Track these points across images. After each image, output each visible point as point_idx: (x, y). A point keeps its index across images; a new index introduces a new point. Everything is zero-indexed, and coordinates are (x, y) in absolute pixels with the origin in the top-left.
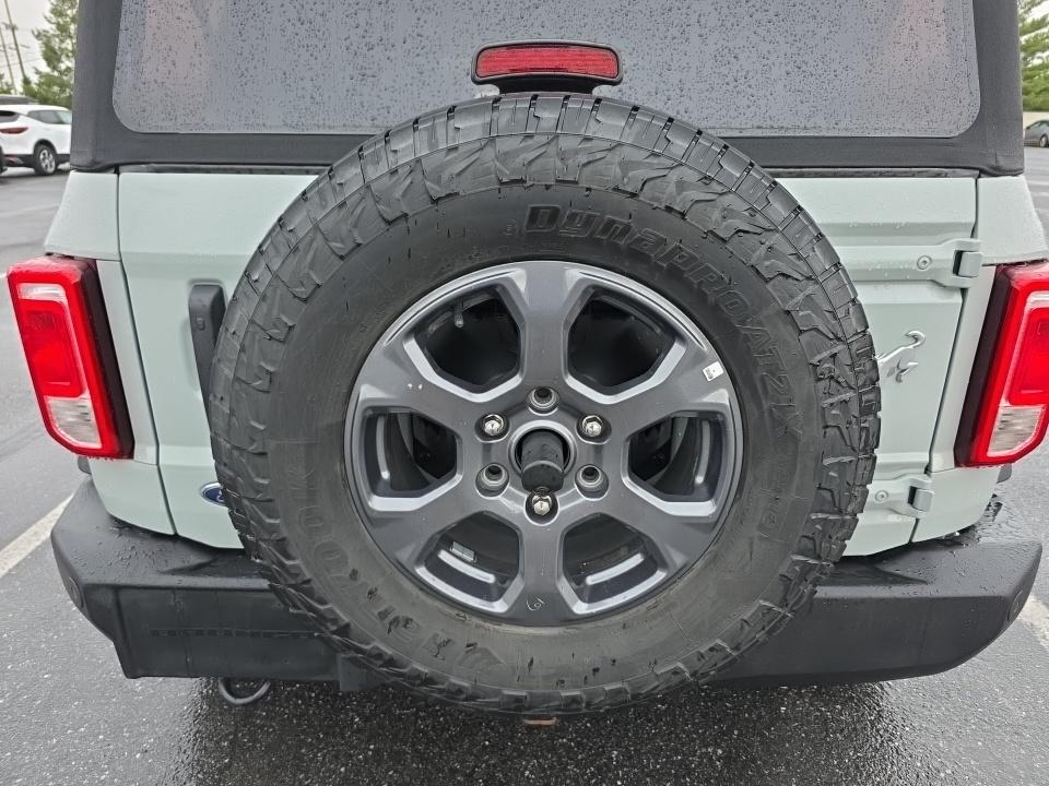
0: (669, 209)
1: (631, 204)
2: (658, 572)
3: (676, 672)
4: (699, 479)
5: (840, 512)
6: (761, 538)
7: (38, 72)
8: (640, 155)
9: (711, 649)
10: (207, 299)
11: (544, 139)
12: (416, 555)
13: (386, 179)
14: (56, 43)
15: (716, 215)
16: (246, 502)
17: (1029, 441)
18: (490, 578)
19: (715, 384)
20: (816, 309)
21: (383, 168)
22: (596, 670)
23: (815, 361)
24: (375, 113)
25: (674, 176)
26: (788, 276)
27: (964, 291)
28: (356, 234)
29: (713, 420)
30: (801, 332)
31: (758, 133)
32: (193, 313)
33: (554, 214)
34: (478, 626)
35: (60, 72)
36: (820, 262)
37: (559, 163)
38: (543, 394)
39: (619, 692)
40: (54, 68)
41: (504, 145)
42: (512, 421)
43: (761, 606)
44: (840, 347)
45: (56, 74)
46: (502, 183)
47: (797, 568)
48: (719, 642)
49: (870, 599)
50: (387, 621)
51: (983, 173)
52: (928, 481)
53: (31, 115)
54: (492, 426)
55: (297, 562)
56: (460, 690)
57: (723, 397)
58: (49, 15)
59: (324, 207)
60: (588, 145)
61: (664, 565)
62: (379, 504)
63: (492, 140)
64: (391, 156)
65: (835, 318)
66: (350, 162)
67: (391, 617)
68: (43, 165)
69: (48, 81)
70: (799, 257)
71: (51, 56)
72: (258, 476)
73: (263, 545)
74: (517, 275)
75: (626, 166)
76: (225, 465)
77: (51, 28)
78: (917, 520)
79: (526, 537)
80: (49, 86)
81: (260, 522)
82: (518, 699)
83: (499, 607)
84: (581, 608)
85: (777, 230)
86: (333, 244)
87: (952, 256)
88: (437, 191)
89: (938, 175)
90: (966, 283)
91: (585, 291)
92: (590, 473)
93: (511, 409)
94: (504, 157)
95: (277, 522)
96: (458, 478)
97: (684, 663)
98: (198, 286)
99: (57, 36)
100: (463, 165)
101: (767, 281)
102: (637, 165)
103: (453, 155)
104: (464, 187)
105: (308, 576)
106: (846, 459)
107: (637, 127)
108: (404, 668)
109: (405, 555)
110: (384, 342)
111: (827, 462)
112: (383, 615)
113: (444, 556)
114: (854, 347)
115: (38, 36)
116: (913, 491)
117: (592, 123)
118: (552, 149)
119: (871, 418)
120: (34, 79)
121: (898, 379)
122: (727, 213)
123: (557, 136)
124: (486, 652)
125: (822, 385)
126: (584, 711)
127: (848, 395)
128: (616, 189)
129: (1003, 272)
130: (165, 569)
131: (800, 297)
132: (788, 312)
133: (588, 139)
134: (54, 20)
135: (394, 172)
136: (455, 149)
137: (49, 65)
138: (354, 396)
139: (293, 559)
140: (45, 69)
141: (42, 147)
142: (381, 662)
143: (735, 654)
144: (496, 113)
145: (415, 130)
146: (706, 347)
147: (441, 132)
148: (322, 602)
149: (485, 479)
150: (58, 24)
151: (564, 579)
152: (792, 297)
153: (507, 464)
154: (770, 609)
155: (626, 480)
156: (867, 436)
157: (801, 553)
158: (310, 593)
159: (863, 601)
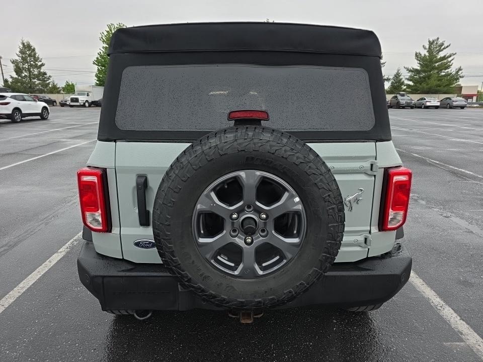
0: (283, 157)
1: (273, 156)
2: (284, 260)
3: (290, 292)
4: (295, 232)
5: (335, 240)
6: (313, 249)
7: (12, 77)
8: (274, 144)
9: (300, 284)
10: (143, 180)
11: (250, 140)
12: (212, 255)
13: (208, 150)
14: (21, 65)
15: (295, 158)
16: (162, 240)
17: (401, 222)
18: (233, 265)
19: (298, 203)
20: (324, 183)
21: (207, 147)
22: (266, 292)
23: (324, 196)
24: (196, 125)
25: (283, 149)
26: (315, 174)
27: (375, 176)
28: (200, 163)
29: (297, 213)
30: (319, 189)
31: (310, 130)
32: (138, 184)
33: (253, 158)
34: (230, 279)
35: (22, 77)
36: (323, 170)
37: (254, 146)
38: (249, 207)
39: (273, 299)
40: (19, 76)
41: (239, 141)
42: (240, 215)
43: (314, 270)
44: (330, 193)
45: (20, 78)
46: (238, 151)
47: (324, 258)
48: (302, 282)
49: (355, 276)
50: (202, 277)
51: (377, 141)
52: (370, 236)
53: (12, 97)
54: (235, 216)
55: (177, 258)
56: (224, 300)
57: (300, 207)
58: (18, 53)
59: (191, 157)
60: (261, 141)
61: (285, 258)
62: (201, 240)
63: (236, 140)
64: (209, 144)
65: (329, 185)
66: (198, 145)
67: (204, 276)
68: (16, 118)
69: (15, 81)
70: (318, 169)
71: (18, 71)
72: (167, 232)
73: (167, 253)
74: (242, 174)
75: (271, 146)
76: (157, 229)
77: (19, 59)
78: (369, 249)
79: (244, 250)
80: (16, 83)
81: (166, 246)
82: (242, 302)
83: (236, 273)
84: (261, 273)
85: (311, 162)
86: (193, 167)
87: (369, 166)
88: (222, 153)
89: (364, 142)
90: (375, 174)
91: (261, 178)
92: (263, 231)
93: (240, 211)
94: (240, 144)
95: (172, 245)
96: (225, 232)
97: (292, 288)
98: (139, 176)
99: (22, 62)
100: (229, 146)
101: (310, 175)
102: (274, 146)
103: (226, 144)
104: (229, 152)
105: (180, 263)
106: (335, 224)
107: (273, 136)
108: (207, 292)
109: (208, 256)
110: (205, 193)
111: (330, 225)
112: (201, 275)
113: (219, 257)
114: (335, 193)
115: (13, 62)
116: (366, 239)
117: (262, 136)
118: (252, 142)
119: (342, 213)
120: (10, 80)
121: (357, 203)
122: (298, 158)
123: (253, 139)
124: (232, 287)
125: (326, 203)
126: (263, 307)
127: (334, 206)
128: (269, 152)
129: (386, 170)
130: (120, 270)
131: (319, 179)
132: (316, 184)
133: (261, 140)
134: (21, 56)
135: (210, 148)
136: (226, 142)
137: (17, 74)
138: (196, 208)
139: (175, 257)
140: (15, 76)
141: (16, 110)
142: (200, 291)
143: (308, 286)
144: (237, 133)
145: (215, 137)
146: (294, 193)
147: (222, 138)
148: (183, 271)
149: (232, 233)
150: (22, 57)
151: (255, 263)
152: (317, 179)
153: (238, 228)
154: (317, 271)
155: (273, 232)
156: (341, 219)
157: (324, 253)
158: (180, 268)
159: (352, 276)
